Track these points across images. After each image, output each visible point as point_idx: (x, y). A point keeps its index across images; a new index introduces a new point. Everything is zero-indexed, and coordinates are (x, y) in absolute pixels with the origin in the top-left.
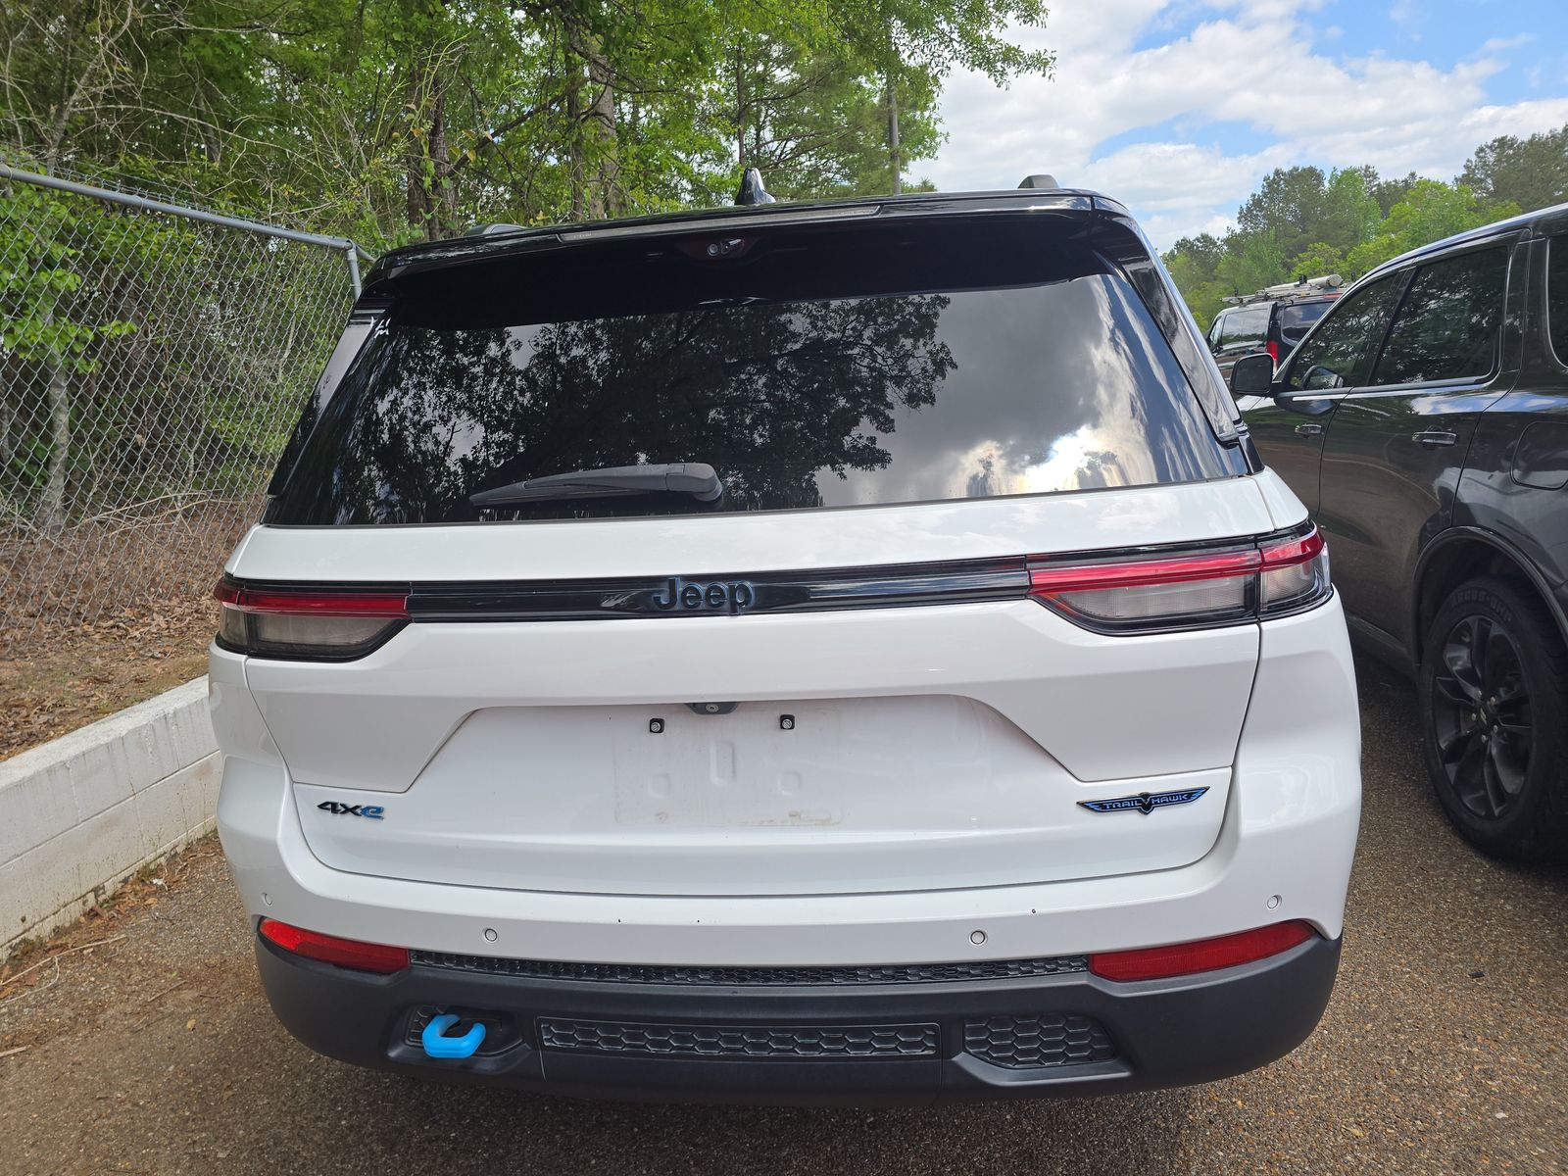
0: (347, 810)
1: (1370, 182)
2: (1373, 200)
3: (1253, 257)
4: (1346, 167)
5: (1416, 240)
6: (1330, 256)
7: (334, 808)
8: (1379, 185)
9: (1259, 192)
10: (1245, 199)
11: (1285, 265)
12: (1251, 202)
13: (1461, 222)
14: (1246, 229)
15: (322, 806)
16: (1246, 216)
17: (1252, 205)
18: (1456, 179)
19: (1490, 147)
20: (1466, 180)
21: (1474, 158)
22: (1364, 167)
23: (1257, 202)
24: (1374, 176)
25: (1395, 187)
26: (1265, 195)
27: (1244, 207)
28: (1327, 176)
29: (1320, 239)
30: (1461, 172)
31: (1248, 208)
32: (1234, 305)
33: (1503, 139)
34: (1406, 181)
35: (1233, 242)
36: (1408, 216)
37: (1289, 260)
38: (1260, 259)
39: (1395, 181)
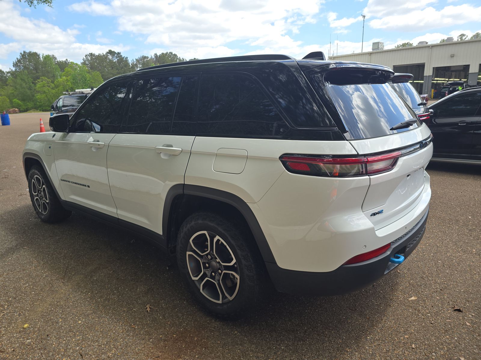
0: (377, 213)
1: (55, 60)
2: (57, 66)
3: (22, 79)
4: (47, 54)
5: (74, 79)
6: (48, 81)
7: (374, 214)
8: (57, 61)
9: (19, 58)
10: (15, 60)
11: (33, 83)
12: (17, 61)
13: (86, 75)
14: (16, 69)
15: (372, 215)
16: (15, 65)
17: (17, 62)
18: (81, 63)
19: (89, 55)
20: (84, 64)
21: (85, 58)
22: (52, 55)
23: (19, 61)
24: (56, 58)
25: (62, 62)
26: (21, 59)
27: (15, 62)
28: (41, 56)
29: (43, 76)
30: (82, 61)
31: (16, 63)
32: (66, 95)
33: (92, 53)
34: (65, 61)
35: (12, 73)
36: (70, 72)
37: (34, 82)
38: (24, 80)
39: (62, 61)
